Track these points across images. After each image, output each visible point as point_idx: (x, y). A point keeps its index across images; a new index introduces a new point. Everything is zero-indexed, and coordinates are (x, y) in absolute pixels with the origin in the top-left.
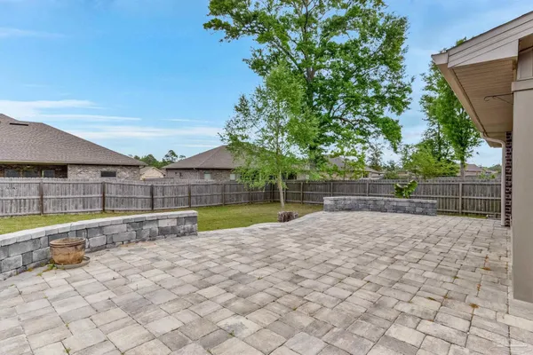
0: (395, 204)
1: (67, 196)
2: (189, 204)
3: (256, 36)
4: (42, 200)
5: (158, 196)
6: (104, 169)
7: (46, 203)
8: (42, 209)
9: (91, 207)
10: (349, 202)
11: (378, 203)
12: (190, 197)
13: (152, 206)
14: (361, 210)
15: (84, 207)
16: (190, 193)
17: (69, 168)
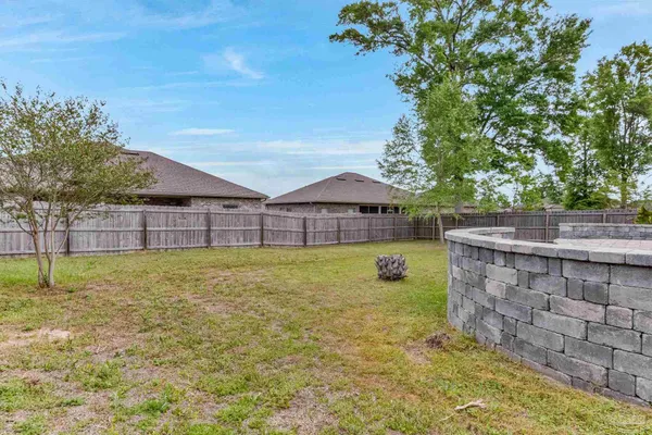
0: (643, 230)
1: (231, 228)
2: (339, 239)
3: (392, 48)
4: (209, 231)
5: (310, 229)
6: (227, 203)
7: (212, 234)
8: (209, 241)
9: (251, 241)
10: (586, 229)
11: (620, 230)
12: (339, 231)
13: (305, 242)
14: (599, 238)
15: (244, 241)
16: (339, 227)
17: (192, 201)
